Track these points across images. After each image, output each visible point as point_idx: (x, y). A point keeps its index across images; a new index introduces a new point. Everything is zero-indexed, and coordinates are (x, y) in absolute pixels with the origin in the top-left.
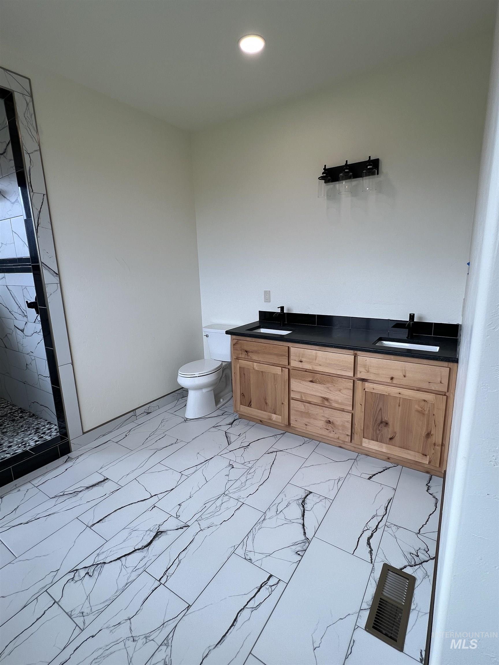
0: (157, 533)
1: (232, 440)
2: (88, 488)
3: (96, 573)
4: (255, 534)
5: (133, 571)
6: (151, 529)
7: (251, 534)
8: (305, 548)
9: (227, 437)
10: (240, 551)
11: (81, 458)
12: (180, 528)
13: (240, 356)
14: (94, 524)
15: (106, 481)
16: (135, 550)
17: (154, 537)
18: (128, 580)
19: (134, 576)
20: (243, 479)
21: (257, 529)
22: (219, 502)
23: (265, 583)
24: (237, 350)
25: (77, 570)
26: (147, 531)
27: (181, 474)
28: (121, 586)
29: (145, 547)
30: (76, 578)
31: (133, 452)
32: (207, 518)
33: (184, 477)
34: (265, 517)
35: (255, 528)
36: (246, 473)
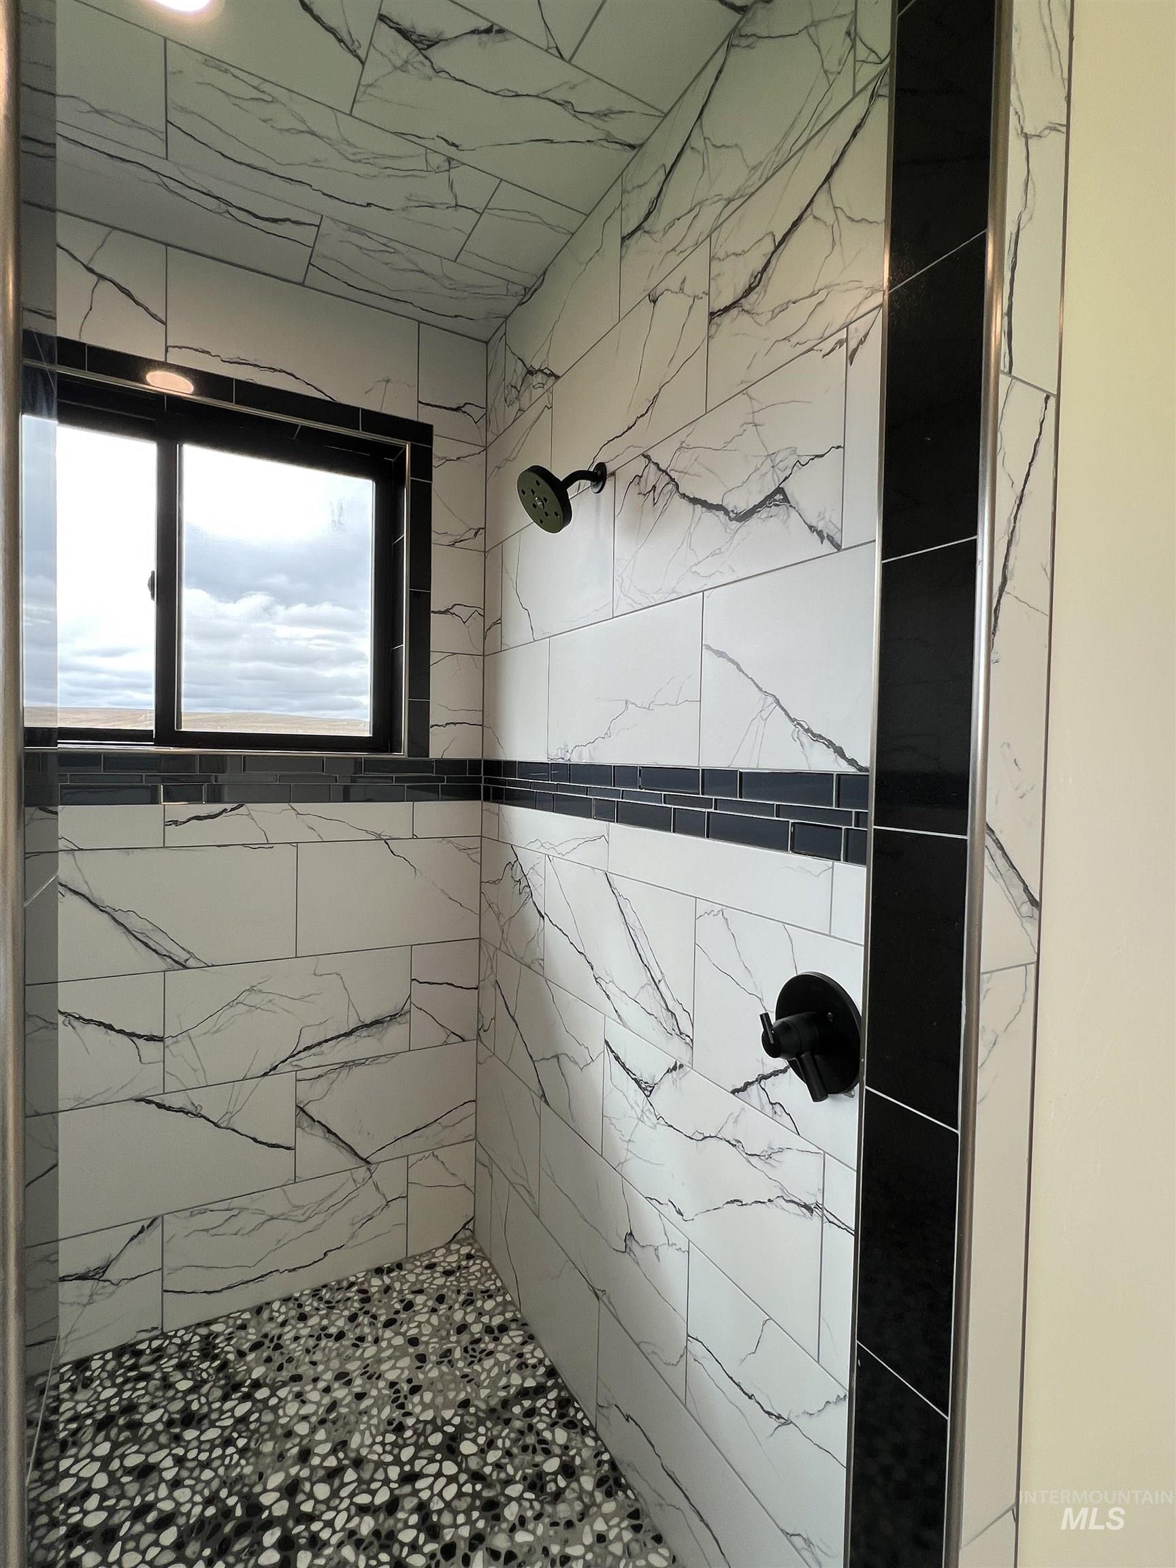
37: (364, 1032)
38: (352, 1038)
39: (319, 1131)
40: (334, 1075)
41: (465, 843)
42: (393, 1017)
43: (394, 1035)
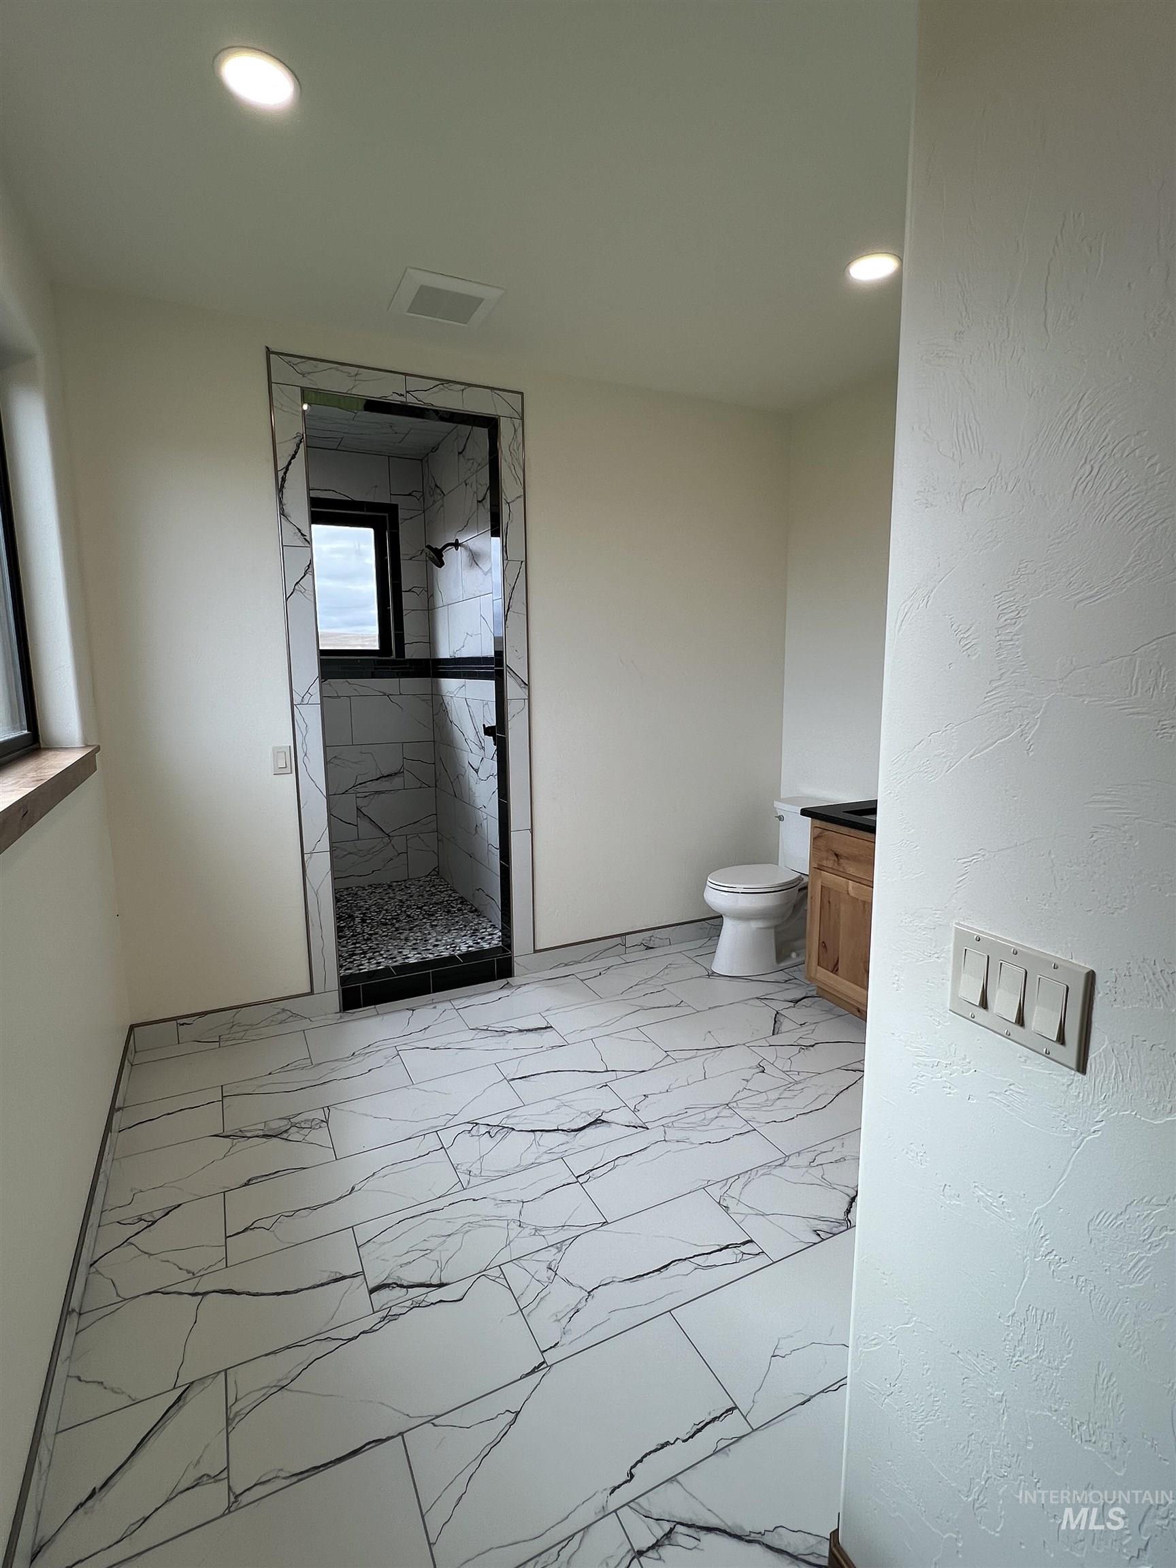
0: (597, 1120)
1: (783, 1029)
2: (520, 1031)
3: (499, 1136)
4: (753, 1179)
5: (546, 1152)
6: (590, 1113)
7: (747, 1175)
8: (835, 1230)
9: (775, 1022)
10: (716, 1191)
11: (523, 989)
12: (634, 1127)
13: (825, 863)
14: (514, 1079)
15: (548, 1030)
16: (558, 1130)
17: (590, 1124)
18: (536, 1159)
19: (546, 1158)
20: (773, 1095)
21: (760, 1173)
22: (713, 1114)
23: (736, 1246)
24: (819, 849)
25: (477, 1124)
26: (582, 1113)
27: (665, 1054)
28: (524, 1163)
29: (573, 1131)
30: (473, 1132)
31: (601, 1001)
32: (682, 1129)
33: (669, 1061)
34: (785, 1162)
35: (757, 1171)
36: (785, 1087)
37: (384, 779)
38: (378, 781)
39: (368, 820)
40: (372, 797)
41: (426, 697)
42: (396, 774)
43: (397, 782)
